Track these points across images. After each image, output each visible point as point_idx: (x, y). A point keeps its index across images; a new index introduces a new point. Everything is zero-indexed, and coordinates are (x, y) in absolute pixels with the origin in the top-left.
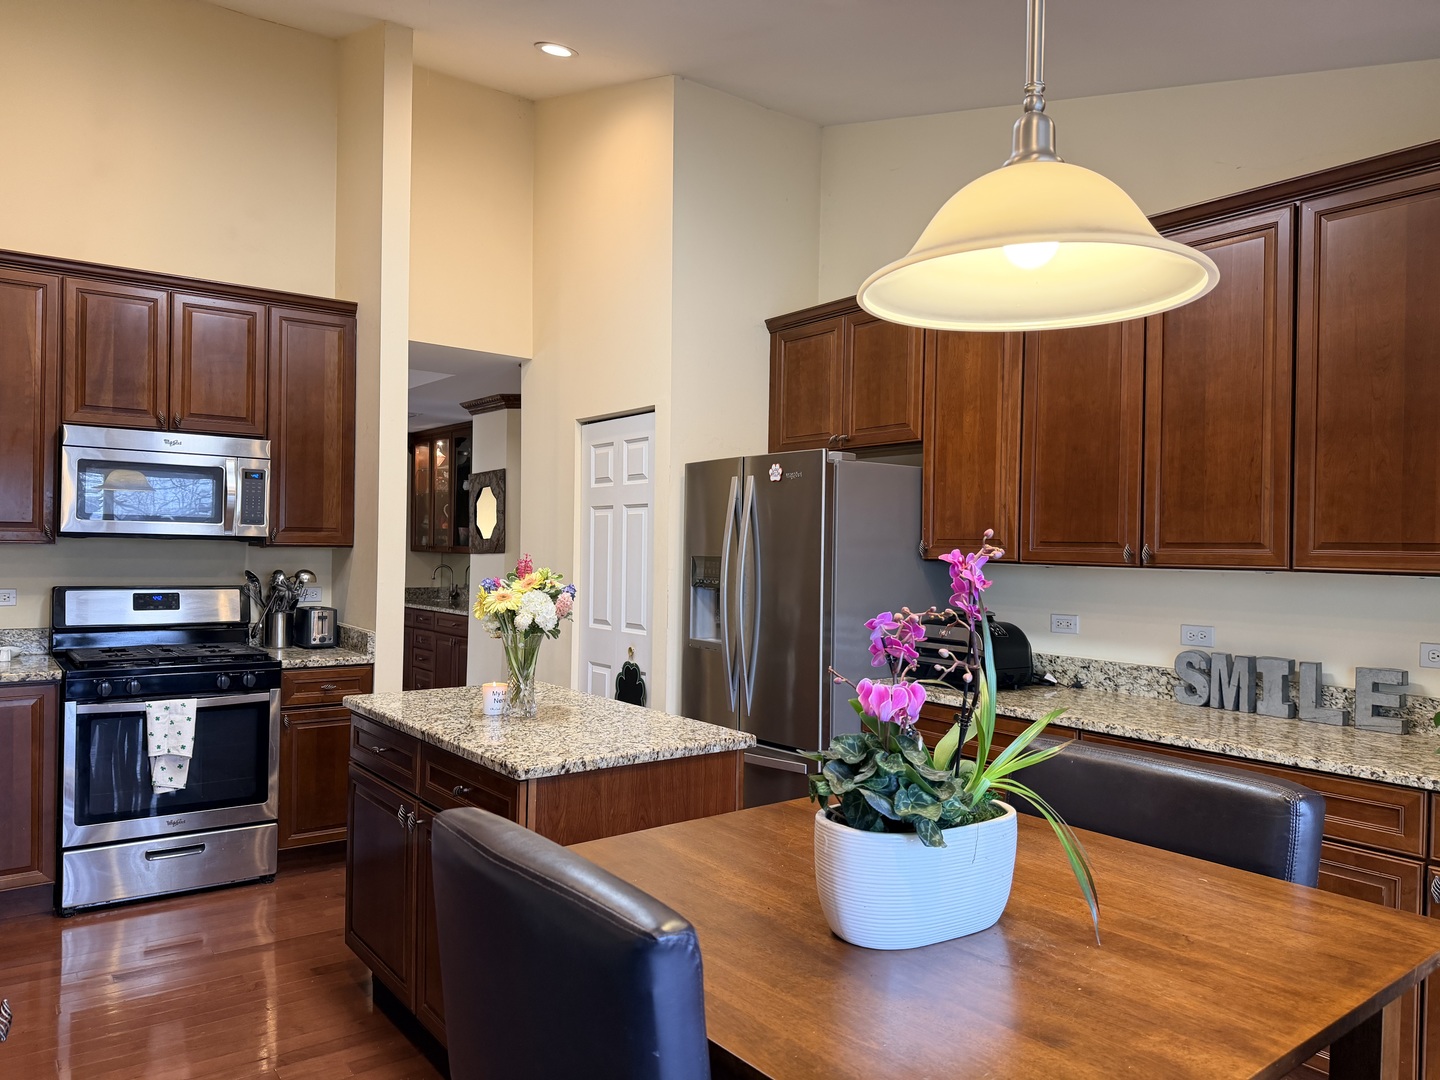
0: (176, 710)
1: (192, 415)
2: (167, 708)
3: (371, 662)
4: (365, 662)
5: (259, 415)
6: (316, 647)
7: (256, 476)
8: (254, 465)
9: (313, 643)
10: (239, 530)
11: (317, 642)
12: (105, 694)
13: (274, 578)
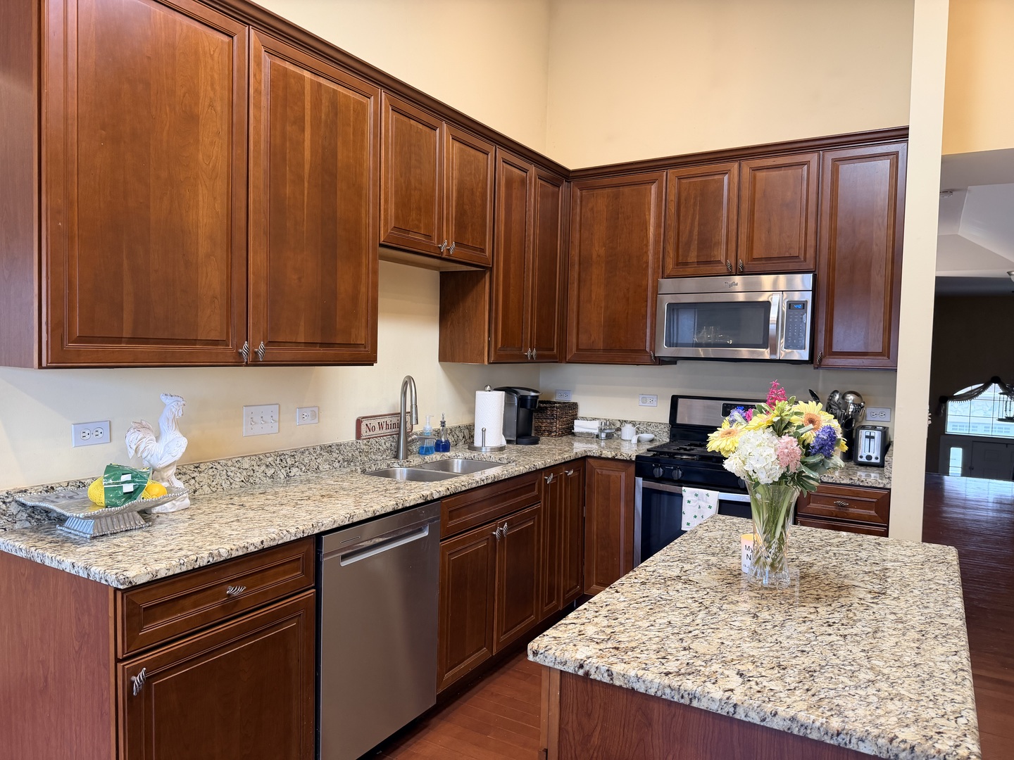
0: (702, 498)
1: (755, 259)
2: (696, 495)
3: (888, 486)
4: (881, 486)
5: (811, 252)
6: (862, 464)
7: (800, 306)
8: (797, 297)
9: (859, 459)
10: (783, 353)
11: (864, 460)
12: (657, 476)
13: (832, 396)
